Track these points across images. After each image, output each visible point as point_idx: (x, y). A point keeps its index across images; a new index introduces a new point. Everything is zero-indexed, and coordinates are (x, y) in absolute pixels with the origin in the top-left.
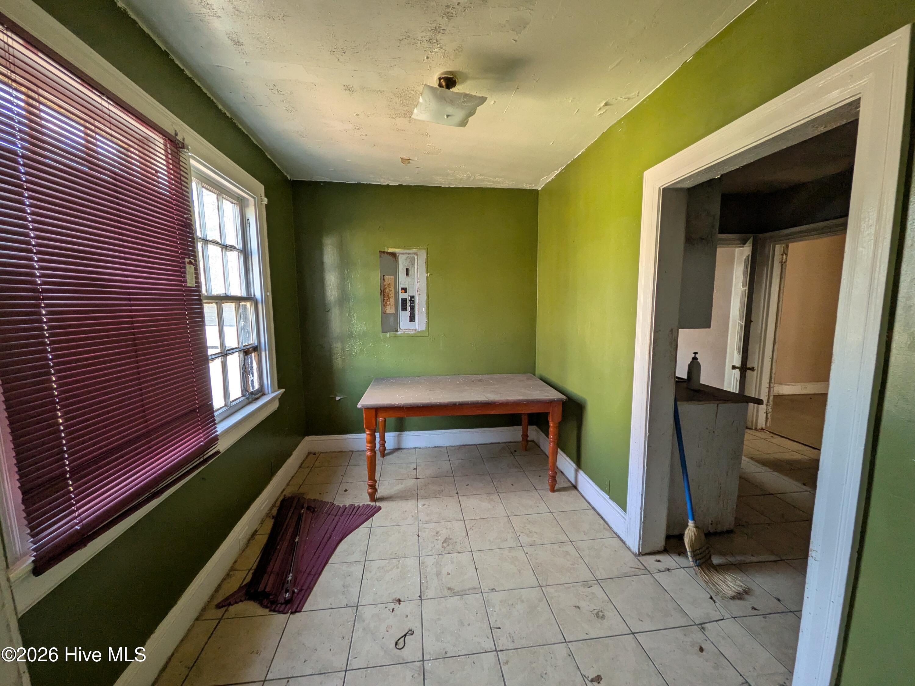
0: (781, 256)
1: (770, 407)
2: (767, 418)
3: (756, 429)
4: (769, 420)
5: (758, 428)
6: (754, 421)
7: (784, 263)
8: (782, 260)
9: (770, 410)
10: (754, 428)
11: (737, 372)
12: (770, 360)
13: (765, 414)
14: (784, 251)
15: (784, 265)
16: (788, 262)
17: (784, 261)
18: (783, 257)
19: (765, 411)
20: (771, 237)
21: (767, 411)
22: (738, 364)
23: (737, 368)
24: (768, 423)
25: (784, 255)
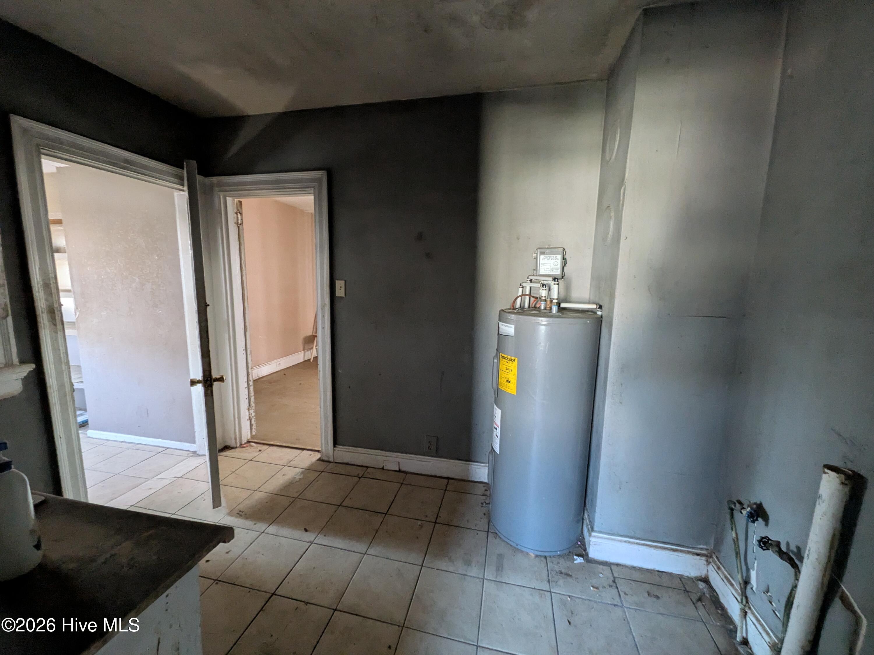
0: (235, 215)
1: (253, 411)
2: (251, 425)
3: (241, 446)
4: (254, 427)
5: (243, 443)
6: (238, 436)
7: (240, 225)
8: (238, 220)
9: (253, 414)
10: (238, 445)
11: (199, 388)
12: (244, 352)
13: (249, 422)
14: (238, 210)
15: (241, 227)
16: (244, 224)
17: (240, 222)
18: (238, 218)
19: (248, 418)
20: (219, 185)
21: (250, 417)
22: (199, 376)
23: (199, 382)
24: (254, 430)
25: (239, 214)
